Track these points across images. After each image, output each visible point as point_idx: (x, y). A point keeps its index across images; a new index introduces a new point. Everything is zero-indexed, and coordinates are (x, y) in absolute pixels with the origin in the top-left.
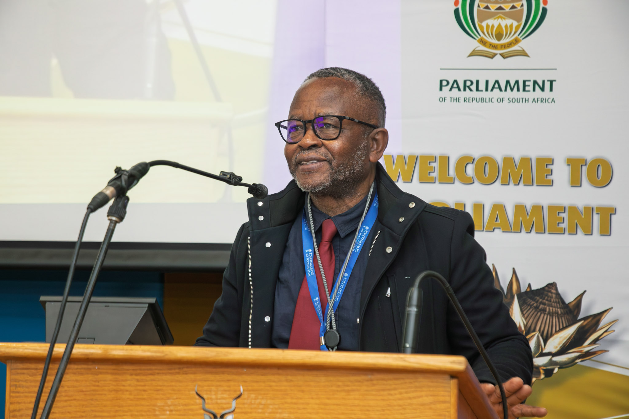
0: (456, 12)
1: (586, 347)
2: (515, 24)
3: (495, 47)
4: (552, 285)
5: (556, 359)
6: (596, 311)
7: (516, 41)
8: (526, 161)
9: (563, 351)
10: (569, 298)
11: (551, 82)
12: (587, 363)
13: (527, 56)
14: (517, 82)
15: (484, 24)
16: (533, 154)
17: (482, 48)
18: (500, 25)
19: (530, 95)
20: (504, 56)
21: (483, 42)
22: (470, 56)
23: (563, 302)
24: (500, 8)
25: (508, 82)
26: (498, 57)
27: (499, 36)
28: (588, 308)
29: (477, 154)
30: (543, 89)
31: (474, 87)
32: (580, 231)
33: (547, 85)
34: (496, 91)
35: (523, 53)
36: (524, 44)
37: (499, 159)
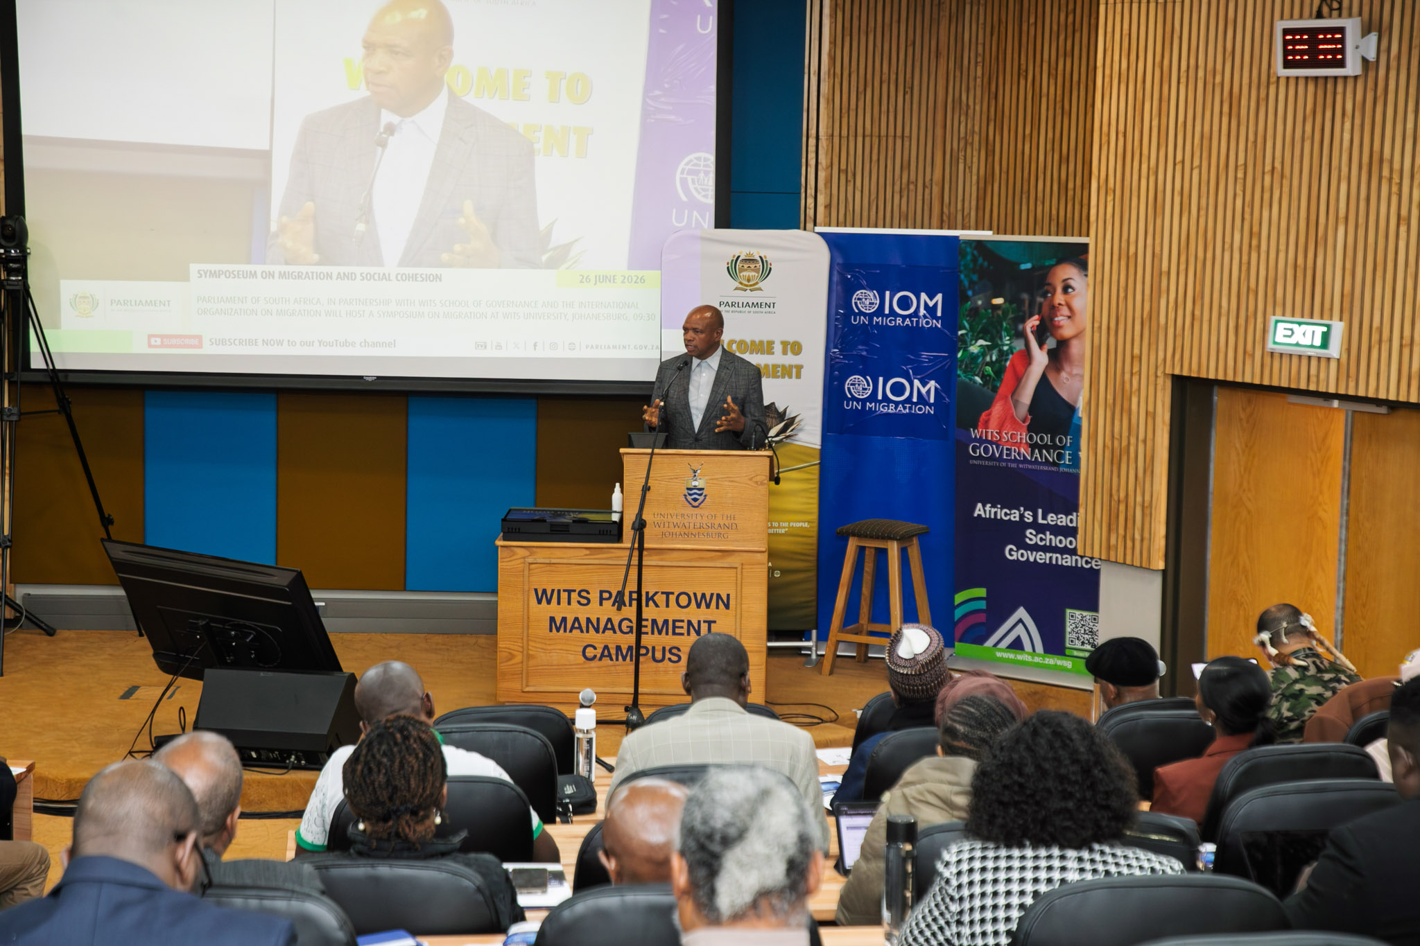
0: (728, 268)
1: (788, 433)
2: (757, 275)
3: (747, 286)
4: (773, 404)
5: (774, 439)
6: (792, 416)
7: (757, 283)
8: (761, 342)
9: (777, 435)
10: (781, 410)
11: (774, 303)
12: (788, 441)
13: (761, 290)
14: (757, 303)
15: (741, 274)
16: (765, 339)
17: (740, 286)
18: (749, 276)
19: (764, 310)
20: (751, 290)
21: (741, 283)
22: (735, 289)
23: (778, 411)
24: (749, 267)
25: (753, 303)
26: (748, 291)
27: (749, 280)
28: (789, 414)
29: (738, 339)
30: (769, 307)
31: (736, 305)
32: (786, 376)
33: (772, 305)
34: (747, 307)
35: (760, 289)
36: (761, 285)
37: (748, 341)
